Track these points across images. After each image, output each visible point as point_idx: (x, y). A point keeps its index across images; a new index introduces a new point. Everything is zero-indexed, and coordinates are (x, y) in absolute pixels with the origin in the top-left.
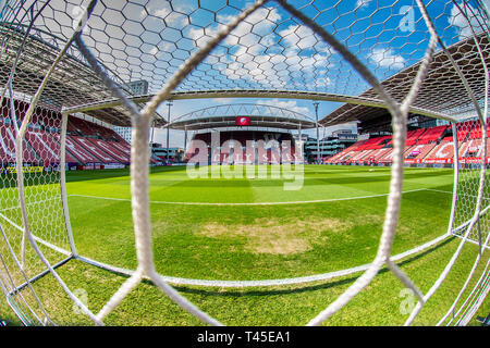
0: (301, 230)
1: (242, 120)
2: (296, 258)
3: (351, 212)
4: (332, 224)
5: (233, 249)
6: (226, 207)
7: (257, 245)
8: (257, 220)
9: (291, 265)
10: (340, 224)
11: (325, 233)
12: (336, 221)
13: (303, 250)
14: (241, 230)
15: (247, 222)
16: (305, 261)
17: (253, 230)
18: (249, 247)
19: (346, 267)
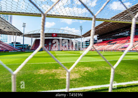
0: (76, 71)
1: (54, 35)
2: (75, 80)
3: (95, 65)
4: (88, 69)
5: (50, 78)
6: (48, 64)
7: (60, 76)
8: (60, 67)
9: (74, 83)
10: (91, 69)
11: (86, 72)
12: (90, 68)
13: (78, 77)
14: (54, 71)
15: (56, 68)
16: (79, 81)
17: (58, 71)
18: (57, 77)
19: (97, 85)
